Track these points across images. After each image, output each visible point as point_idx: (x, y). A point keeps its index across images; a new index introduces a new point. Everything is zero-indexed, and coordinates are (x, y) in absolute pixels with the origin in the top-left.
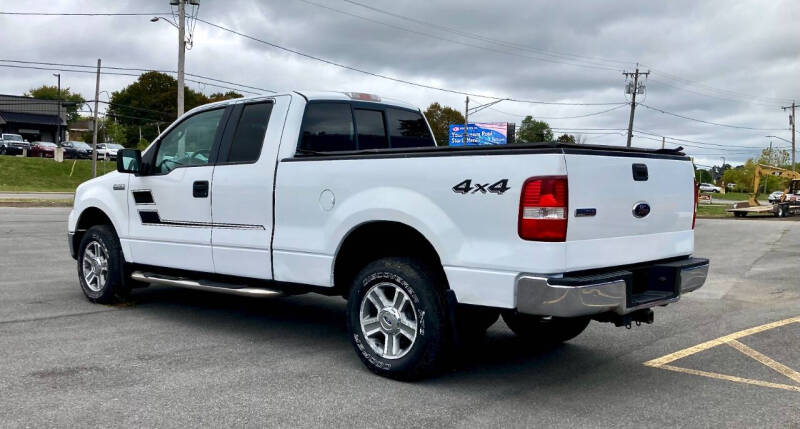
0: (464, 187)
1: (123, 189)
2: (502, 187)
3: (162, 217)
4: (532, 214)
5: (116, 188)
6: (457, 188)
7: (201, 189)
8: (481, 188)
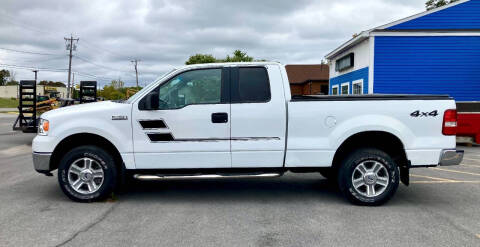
0: (416, 114)
1: (127, 119)
2: (435, 113)
3: (176, 136)
4: (448, 124)
5: (114, 119)
6: (412, 114)
7: (220, 118)
8: (424, 114)
